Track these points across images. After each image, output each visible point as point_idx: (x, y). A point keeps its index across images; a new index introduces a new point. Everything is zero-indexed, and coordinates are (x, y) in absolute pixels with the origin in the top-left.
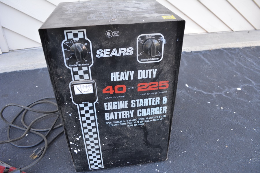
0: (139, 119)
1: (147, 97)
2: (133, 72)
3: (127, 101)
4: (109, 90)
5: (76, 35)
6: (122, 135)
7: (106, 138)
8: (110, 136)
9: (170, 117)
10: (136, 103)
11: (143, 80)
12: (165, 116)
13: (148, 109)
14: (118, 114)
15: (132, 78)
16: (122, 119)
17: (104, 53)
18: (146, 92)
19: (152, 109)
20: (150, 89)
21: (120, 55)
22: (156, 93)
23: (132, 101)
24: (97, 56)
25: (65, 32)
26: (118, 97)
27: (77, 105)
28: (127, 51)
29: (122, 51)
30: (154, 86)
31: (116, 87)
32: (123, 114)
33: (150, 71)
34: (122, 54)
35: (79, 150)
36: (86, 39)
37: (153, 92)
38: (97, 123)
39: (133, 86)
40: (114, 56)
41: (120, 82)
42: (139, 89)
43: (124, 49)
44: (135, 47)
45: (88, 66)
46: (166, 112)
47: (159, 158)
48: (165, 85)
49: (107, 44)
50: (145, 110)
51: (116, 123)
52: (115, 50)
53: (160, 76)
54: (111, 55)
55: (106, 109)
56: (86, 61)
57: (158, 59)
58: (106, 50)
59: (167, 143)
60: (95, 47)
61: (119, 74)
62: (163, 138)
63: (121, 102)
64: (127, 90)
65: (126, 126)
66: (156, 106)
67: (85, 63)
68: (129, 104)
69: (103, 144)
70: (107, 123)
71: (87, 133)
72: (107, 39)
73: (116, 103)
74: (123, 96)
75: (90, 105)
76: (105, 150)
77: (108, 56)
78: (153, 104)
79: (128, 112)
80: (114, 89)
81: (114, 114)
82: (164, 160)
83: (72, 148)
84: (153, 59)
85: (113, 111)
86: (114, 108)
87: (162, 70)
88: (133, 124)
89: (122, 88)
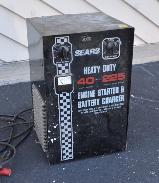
0: (103, 107)
1: (109, 87)
2: (100, 66)
3: (95, 91)
4: (82, 81)
5: (62, 40)
6: (90, 122)
7: (77, 126)
8: (81, 123)
9: (127, 105)
10: (101, 92)
11: (107, 73)
12: (123, 104)
13: (110, 98)
14: (88, 102)
15: (99, 72)
16: (91, 107)
17: (79, 53)
18: (109, 83)
19: (113, 97)
20: (111, 80)
21: (90, 54)
22: (116, 83)
23: (98, 90)
24: (76, 55)
25: (56, 38)
26: (88, 87)
27: (58, 95)
28: (95, 51)
29: (93, 51)
30: (114, 78)
31: (87, 79)
32: (92, 103)
33: (111, 65)
34: (92, 53)
35: (55, 139)
36: (69, 43)
37: (114, 83)
38: (72, 111)
39: (100, 78)
40: (87, 55)
41: (90, 74)
42: (104, 81)
43: (94, 49)
44: (101, 48)
45: (68, 63)
46: (123, 100)
47: (119, 147)
48: (122, 76)
49: (82, 46)
50: (108, 98)
51: (86, 111)
52: (87, 50)
53: (118, 69)
54: (85, 54)
55: (79, 98)
56: (68, 59)
57: (116, 56)
58: (82, 51)
59: (126, 131)
60: (74, 48)
61: (90, 69)
62: (123, 126)
63: (90, 91)
64: (95, 81)
65: (93, 113)
66: (116, 95)
67: (67, 60)
68: (96, 93)
69: (75, 132)
70: (79, 111)
71: (63, 121)
72: (82, 42)
73: (86, 92)
74: (92, 87)
75: (68, 94)
76: (76, 138)
77: (83, 55)
78: (114, 93)
79: (95, 100)
80: (85, 81)
81: (85, 103)
82: (124, 150)
83: (49, 137)
84: (113, 56)
85: (85, 99)
86: (85, 97)
87: (119, 64)
88: (99, 111)
89: (91, 80)
